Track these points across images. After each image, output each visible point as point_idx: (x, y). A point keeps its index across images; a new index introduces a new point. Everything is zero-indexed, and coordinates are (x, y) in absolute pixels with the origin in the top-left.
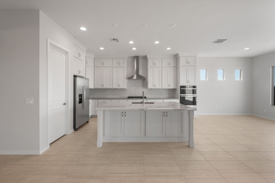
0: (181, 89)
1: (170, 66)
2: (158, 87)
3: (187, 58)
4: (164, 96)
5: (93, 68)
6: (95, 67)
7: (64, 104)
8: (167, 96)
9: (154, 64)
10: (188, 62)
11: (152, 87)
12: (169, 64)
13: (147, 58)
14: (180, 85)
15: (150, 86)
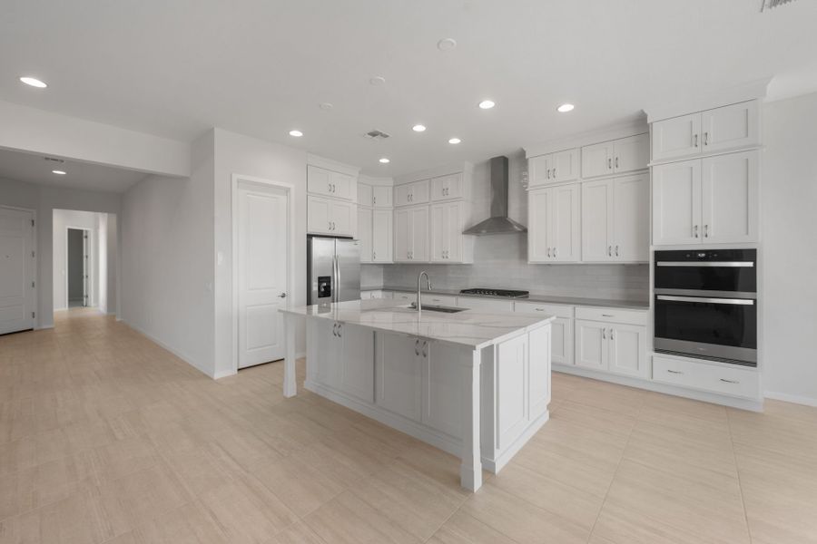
0: (660, 264)
1: (616, 170)
2: (562, 257)
3: (691, 122)
4: (605, 293)
5: (391, 212)
6: (396, 208)
7: (283, 296)
8: (615, 292)
9: (550, 173)
10: (699, 140)
11: (544, 259)
12: (613, 163)
13: (525, 155)
14: (652, 249)
15: (536, 254)
